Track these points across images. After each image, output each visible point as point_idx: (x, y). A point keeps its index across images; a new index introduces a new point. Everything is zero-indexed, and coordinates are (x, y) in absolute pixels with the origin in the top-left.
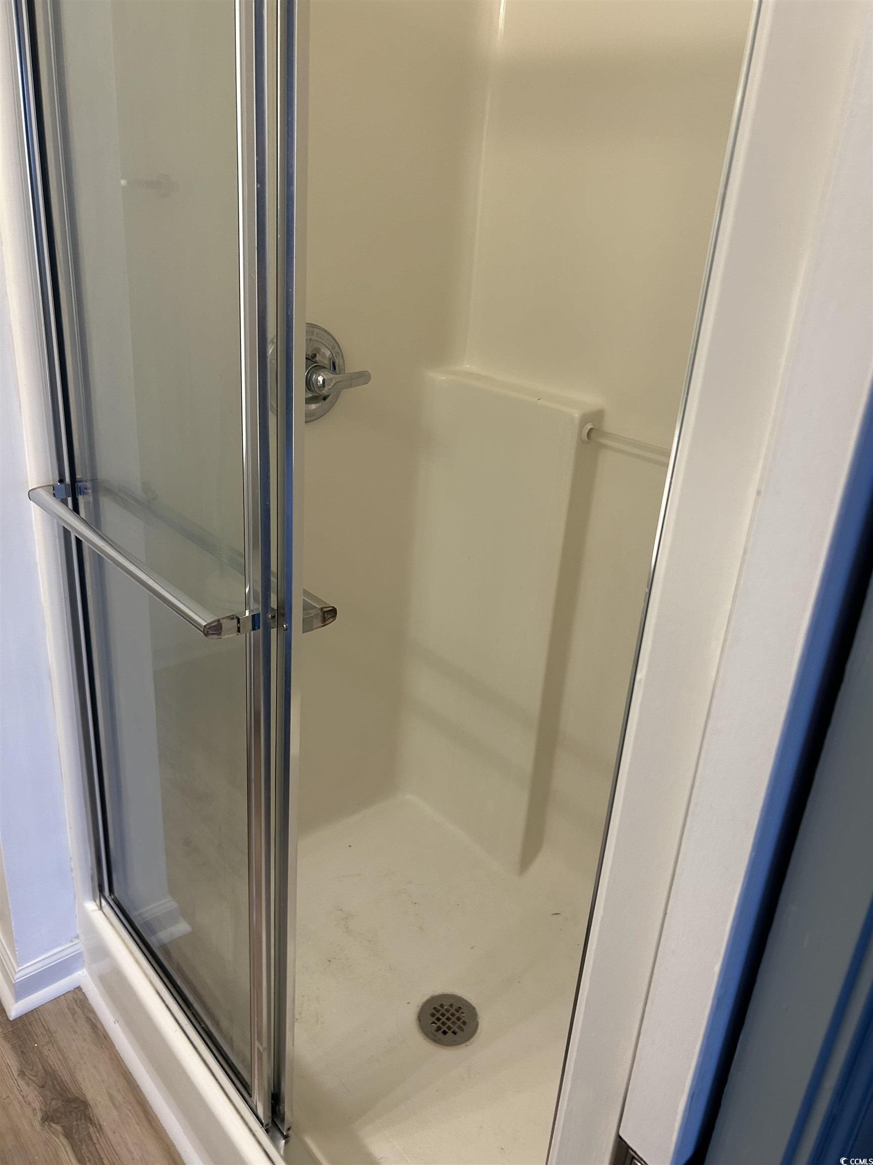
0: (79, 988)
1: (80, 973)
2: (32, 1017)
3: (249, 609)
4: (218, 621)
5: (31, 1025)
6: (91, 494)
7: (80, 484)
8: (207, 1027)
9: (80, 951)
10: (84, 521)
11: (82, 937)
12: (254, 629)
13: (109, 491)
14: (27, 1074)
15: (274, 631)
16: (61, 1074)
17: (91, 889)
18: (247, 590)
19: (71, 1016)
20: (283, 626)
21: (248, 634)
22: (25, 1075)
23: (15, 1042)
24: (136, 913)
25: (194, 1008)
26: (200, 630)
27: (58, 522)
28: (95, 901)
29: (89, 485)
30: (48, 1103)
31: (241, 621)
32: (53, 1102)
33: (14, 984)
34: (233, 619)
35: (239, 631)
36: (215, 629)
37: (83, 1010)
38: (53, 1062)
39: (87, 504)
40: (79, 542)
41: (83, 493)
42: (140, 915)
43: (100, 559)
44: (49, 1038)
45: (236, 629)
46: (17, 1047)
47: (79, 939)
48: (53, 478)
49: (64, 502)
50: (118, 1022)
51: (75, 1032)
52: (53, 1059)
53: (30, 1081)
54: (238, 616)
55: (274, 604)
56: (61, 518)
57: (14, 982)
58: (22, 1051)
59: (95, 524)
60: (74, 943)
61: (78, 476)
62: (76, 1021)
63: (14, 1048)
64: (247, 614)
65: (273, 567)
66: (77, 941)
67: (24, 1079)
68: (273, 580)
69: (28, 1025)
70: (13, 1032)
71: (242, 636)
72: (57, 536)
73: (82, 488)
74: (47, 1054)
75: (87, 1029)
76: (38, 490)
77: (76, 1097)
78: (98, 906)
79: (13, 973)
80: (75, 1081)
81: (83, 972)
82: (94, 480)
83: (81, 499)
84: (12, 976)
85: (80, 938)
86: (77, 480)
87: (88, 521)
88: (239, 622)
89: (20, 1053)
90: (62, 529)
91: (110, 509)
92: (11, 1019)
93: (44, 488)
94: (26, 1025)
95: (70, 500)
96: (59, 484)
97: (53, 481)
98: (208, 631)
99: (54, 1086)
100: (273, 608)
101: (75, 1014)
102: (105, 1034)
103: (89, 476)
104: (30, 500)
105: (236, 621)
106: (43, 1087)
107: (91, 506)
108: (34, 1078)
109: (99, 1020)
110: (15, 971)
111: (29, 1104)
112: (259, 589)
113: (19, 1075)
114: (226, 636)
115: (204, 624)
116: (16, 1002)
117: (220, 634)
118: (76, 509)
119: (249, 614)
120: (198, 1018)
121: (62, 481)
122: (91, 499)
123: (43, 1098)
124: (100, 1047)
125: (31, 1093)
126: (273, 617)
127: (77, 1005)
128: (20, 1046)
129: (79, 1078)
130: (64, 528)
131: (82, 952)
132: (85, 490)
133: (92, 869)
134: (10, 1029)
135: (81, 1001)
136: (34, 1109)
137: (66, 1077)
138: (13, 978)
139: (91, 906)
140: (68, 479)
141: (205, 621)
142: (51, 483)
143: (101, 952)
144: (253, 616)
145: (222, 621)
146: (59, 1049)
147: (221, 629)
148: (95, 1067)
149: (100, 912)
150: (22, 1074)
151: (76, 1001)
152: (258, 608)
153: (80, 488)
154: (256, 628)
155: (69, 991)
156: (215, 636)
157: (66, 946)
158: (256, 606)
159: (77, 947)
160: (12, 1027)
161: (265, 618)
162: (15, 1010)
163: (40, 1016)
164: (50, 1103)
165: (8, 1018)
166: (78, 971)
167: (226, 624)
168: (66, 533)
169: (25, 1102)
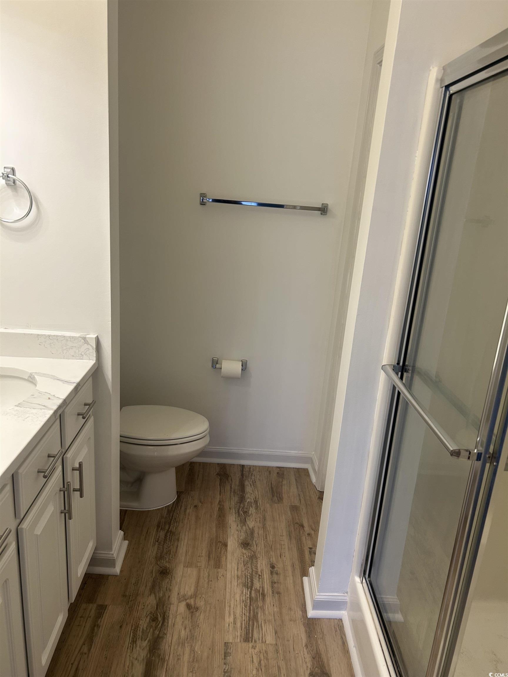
0: (341, 620)
1: (344, 612)
2: (317, 622)
3: (477, 449)
4: (459, 450)
5: (316, 625)
6: (410, 373)
7: (406, 367)
8: (401, 671)
9: (347, 601)
10: (404, 384)
11: (349, 594)
12: (477, 460)
13: (419, 373)
14: (309, 648)
15: (488, 465)
16: (323, 657)
17: (360, 570)
18: (478, 439)
19: (334, 632)
20: (494, 464)
21: (473, 462)
22: (308, 648)
23: (307, 629)
24: (380, 596)
25: (396, 658)
26: (449, 451)
27: (391, 382)
28: (360, 578)
29: (410, 368)
30: (314, 667)
31: (471, 454)
32: (317, 669)
33: (314, 600)
34: (467, 451)
35: (469, 458)
36: (456, 454)
37: (340, 632)
38: (321, 649)
39: (407, 377)
40: (399, 393)
41: (406, 371)
42: (381, 598)
43: (407, 404)
44: (322, 636)
45: (468, 457)
46: (307, 632)
47: (348, 595)
48: (395, 362)
49: (397, 374)
50: (355, 647)
51: (334, 641)
52: (322, 647)
53: (309, 652)
54: (470, 451)
55: (491, 450)
56: (394, 381)
57: (314, 599)
58: (309, 636)
59: (409, 387)
60: (345, 595)
61: (407, 363)
62: (336, 635)
63: (306, 631)
64: (476, 451)
65: (495, 431)
66: (346, 595)
67: (307, 649)
68: (494, 438)
69: (315, 624)
70: (307, 624)
71: (470, 462)
72: (389, 389)
73: (407, 369)
74: (319, 643)
75: (340, 642)
76: (387, 366)
77: (327, 673)
78: (361, 581)
79: (315, 595)
80: (329, 665)
81: (345, 613)
82: (414, 367)
83: (405, 374)
84: (314, 596)
85: (348, 593)
86: (406, 365)
87: (405, 384)
88: (470, 453)
89: (308, 636)
90: (393, 385)
91: (417, 382)
92: (308, 617)
93: (390, 366)
94: (314, 624)
95: (400, 373)
96: (396, 365)
97: (394, 363)
98: (453, 454)
99: (319, 661)
100: (490, 452)
101: (336, 631)
102: (348, 650)
103: (412, 365)
104: (382, 369)
105: (468, 453)
106: (314, 658)
107: (409, 379)
108: (311, 652)
109: (347, 641)
110: (316, 594)
111: (306, 663)
112: (485, 440)
113: (305, 646)
114: (461, 459)
115: (452, 449)
116: (313, 610)
117: (458, 457)
118: (402, 378)
119: (477, 451)
120: (397, 664)
121: (398, 364)
122: (410, 375)
123: (313, 664)
124: (344, 655)
125: (308, 659)
126: (489, 457)
127: (338, 627)
128: (309, 632)
129: (331, 665)
130: (394, 386)
131: (347, 602)
132: (408, 371)
133: (363, 560)
134: (307, 622)
135: (341, 626)
136: (307, 667)
137: (325, 661)
138: (314, 597)
139: (358, 579)
140: (401, 364)
141: (452, 448)
142: (393, 364)
143: (357, 607)
144: (478, 453)
145: (461, 451)
146: (325, 645)
147: (460, 454)
148: (339, 664)
149: (361, 584)
150: (306, 646)
151: (338, 625)
152: (482, 450)
153: (406, 369)
154: (479, 460)
155: (336, 619)
156: (456, 457)
157: (341, 595)
158: (481, 449)
159: (345, 598)
160: (308, 621)
161: (485, 456)
162: (311, 613)
163: (321, 623)
164: (315, 668)
165: (307, 616)
166: (343, 611)
167: (463, 453)
168: (394, 388)
169: (305, 661)
